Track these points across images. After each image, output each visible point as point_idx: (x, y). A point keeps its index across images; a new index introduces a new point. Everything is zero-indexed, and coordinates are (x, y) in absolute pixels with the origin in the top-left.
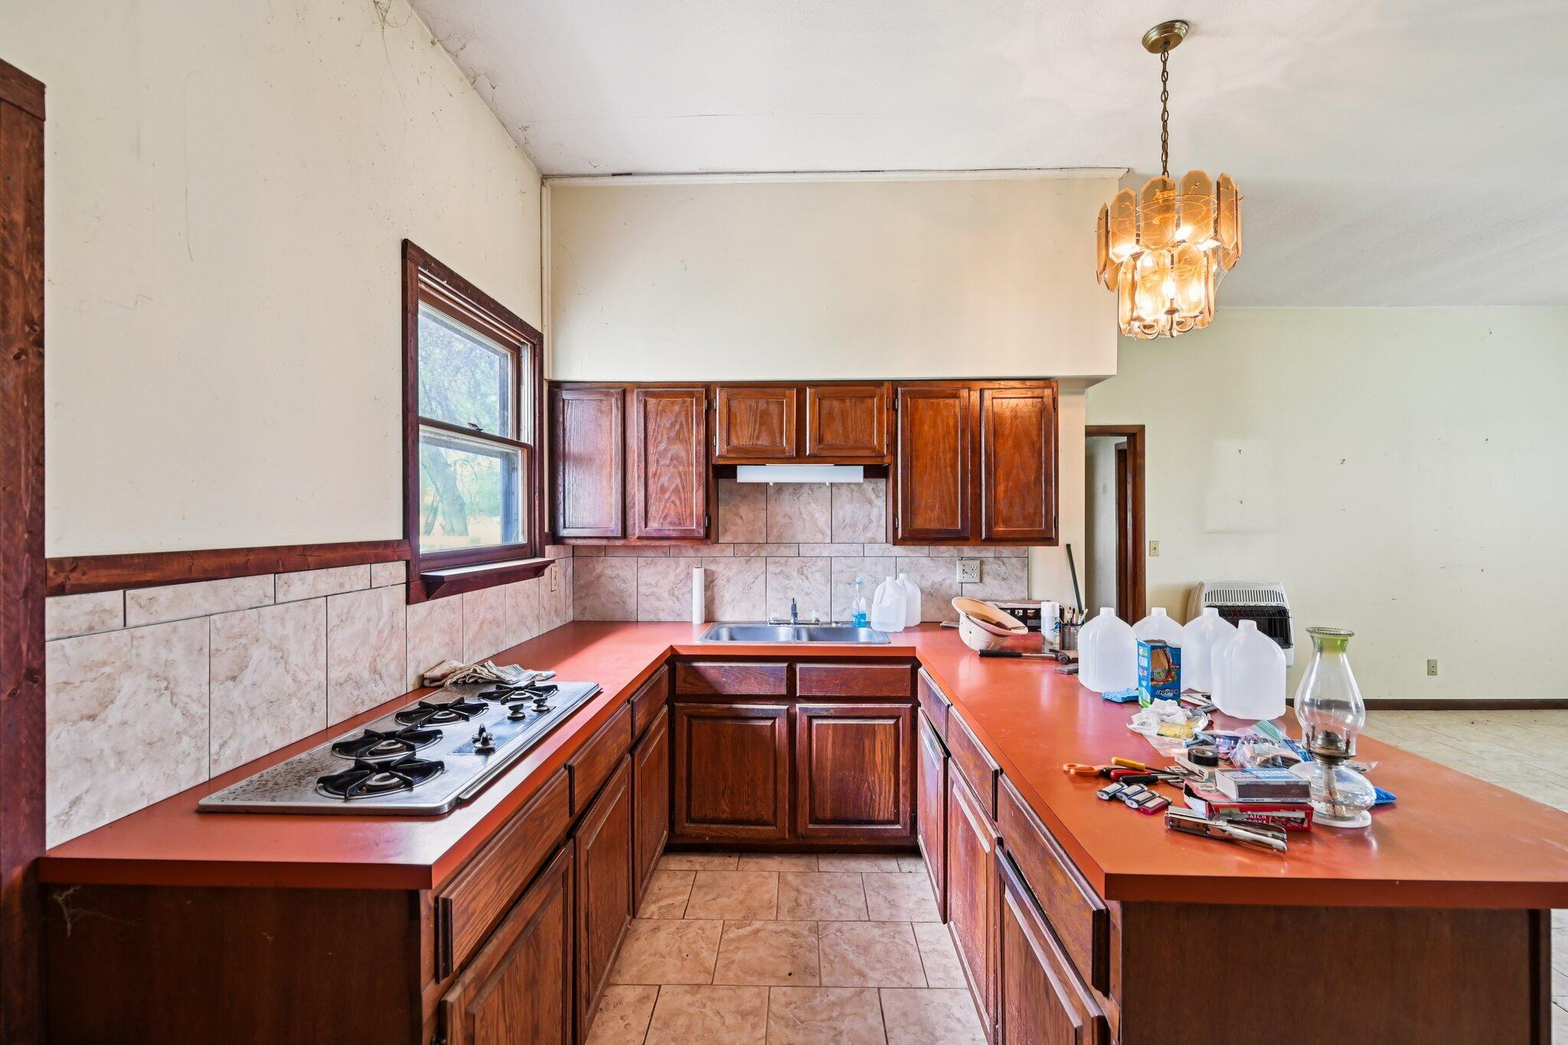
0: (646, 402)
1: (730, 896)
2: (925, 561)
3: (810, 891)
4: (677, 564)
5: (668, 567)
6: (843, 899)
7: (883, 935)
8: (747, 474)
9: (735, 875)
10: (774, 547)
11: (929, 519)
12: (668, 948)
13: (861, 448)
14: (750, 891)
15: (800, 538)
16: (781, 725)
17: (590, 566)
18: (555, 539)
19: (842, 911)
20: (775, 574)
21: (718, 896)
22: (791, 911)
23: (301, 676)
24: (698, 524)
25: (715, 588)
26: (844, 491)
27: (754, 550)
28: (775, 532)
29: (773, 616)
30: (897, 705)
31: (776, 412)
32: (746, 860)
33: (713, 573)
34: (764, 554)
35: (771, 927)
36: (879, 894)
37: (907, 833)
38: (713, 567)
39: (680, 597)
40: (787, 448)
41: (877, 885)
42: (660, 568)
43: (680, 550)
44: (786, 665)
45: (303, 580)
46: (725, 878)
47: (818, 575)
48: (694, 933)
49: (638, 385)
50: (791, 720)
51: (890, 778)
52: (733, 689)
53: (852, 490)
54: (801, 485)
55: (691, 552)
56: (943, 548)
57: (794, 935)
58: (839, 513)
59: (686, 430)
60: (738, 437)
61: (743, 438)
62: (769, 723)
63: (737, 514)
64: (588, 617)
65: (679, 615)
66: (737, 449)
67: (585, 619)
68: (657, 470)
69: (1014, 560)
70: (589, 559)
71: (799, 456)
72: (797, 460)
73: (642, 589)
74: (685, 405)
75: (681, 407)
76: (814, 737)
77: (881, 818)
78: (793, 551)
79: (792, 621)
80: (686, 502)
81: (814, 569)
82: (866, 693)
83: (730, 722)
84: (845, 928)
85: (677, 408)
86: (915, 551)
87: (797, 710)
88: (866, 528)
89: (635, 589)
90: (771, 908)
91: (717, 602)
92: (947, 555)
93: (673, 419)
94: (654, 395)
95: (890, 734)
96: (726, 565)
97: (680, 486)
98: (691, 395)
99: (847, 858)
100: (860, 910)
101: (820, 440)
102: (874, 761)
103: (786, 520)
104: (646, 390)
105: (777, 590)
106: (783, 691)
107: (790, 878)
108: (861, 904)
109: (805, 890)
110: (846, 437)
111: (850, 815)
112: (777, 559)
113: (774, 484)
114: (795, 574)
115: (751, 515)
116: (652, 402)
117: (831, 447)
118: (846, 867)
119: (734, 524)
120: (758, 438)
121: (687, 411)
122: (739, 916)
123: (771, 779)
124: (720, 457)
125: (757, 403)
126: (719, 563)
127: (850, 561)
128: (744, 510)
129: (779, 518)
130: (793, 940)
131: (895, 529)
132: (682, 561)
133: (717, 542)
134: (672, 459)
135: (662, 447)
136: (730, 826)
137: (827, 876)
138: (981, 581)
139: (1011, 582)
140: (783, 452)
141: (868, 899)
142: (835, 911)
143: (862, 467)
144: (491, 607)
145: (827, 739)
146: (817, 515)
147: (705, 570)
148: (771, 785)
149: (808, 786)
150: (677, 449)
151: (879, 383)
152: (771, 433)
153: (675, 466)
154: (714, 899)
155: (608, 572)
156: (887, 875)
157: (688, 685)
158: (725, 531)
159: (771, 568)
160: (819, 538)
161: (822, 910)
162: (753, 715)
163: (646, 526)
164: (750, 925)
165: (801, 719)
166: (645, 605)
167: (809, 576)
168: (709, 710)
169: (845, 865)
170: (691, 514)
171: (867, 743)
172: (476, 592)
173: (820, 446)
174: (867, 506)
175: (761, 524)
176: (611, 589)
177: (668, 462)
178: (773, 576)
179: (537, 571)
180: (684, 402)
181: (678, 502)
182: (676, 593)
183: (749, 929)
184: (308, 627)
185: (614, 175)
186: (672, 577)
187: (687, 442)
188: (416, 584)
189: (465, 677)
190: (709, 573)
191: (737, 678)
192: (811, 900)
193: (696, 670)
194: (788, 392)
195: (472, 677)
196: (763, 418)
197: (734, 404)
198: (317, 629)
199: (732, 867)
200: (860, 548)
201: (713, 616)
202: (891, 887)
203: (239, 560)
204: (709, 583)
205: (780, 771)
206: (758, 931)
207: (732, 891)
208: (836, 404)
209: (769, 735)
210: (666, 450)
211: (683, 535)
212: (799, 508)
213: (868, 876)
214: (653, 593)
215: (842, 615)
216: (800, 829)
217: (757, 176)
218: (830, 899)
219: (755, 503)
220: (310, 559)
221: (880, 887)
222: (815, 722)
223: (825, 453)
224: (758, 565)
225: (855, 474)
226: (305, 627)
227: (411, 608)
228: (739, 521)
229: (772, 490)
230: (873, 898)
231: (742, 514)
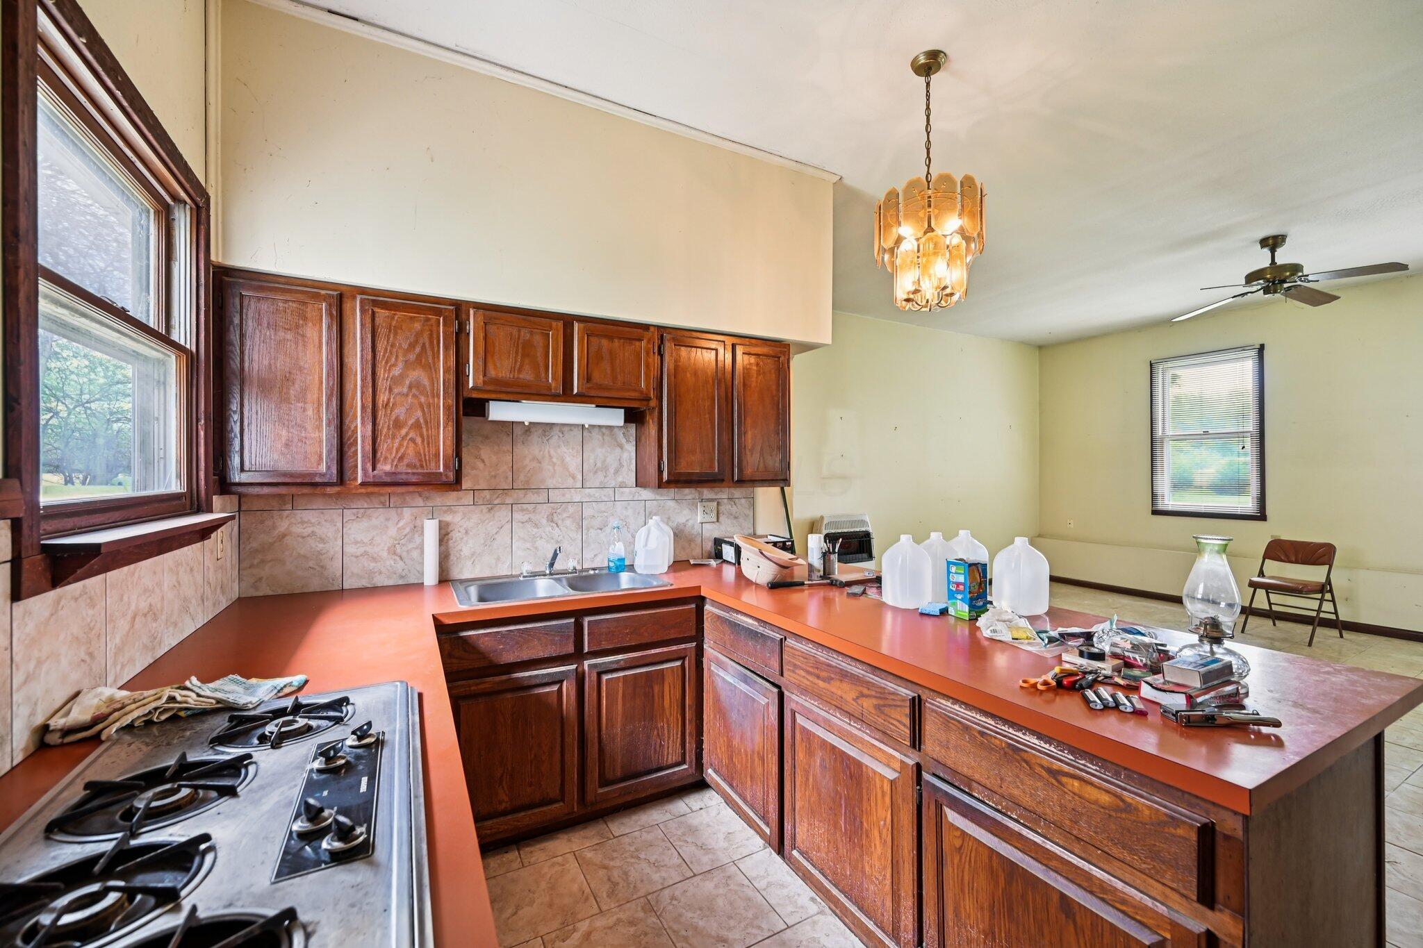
0: (373, 313)
1: (532, 903)
2: (672, 504)
3: (617, 863)
4: (400, 516)
5: (387, 520)
6: (656, 860)
7: (716, 887)
8: (499, 411)
9: (523, 873)
10: (521, 493)
11: (692, 463)
13: (629, 390)
14: (552, 888)
15: (550, 483)
16: (568, 688)
17: (269, 523)
19: (663, 874)
20: (523, 523)
21: (518, 908)
22: (612, 894)
24: (445, 466)
25: (451, 542)
26: (595, 433)
27: (498, 497)
28: (522, 477)
29: (526, 568)
30: (683, 646)
31: (541, 344)
32: (528, 849)
33: (448, 524)
34: (509, 501)
35: (600, 922)
36: (687, 842)
37: (693, 770)
38: (449, 518)
39: (404, 555)
40: (553, 385)
41: (679, 833)
42: (375, 522)
43: (405, 500)
44: (573, 620)
46: (513, 881)
47: (568, 522)
49: (363, 291)
50: (580, 679)
51: (678, 720)
52: (510, 657)
53: (603, 434)
54: (551, 425)
55: (420, 501)
56: (687, 491)
57: (632, 923)
58: (590, 458)
59: (430, 353)
60: (495, 368)
61: (502, 369)
62: (555, 688)
63: (478, 457)
64: (265, 590)
65: (401, 577)
66: (496, 381)
67: (260, 593)
68: (389, 399)
69: (743, 501)
70: (265, 514)
71: (566, 395)
72: (563, 399)
73: (348, 549)
74: (429, 323)
75: (423, 325)
76: (604, 694)
77: (670, 762)
78: (542, 497)
79: (548, 572)
80: (431, 441)
81: (565, 515)
82: (655, 639)
83: (509, 696)
84: (677, 893)
85: (417, 326)
86: (662, 495)
87: (586, 668)
88: (617, 472)
89: (339, 549)
90: (587, 899)
91: (452, 557)
92: (690, 497)
93: (412, 339)
94: (385, 306)
95: (678, 675)
96: (464, 514)
97: (422, 421)
98: (438, 312)
99: (634, 813)
100: (679, 866)
101: (589, 379)
102: (663, 707)
103: (535, 464)
104: (374, 298)
105: (523, 539)
106: (570, 649)
107: (589, 855)
108: (677, 860)
109: (612, 863)
110: (615, 378)
111: (640, 768)
112: (525, 506)
113: (530, 423)
114: (544, 521)
115: (494, 458)
116: (382, 313)
117: (600, 387)
118: (639, 823)
119: (474, 468)
120: (520, 371)
121: (431, 331)
122: (556, 924)
123: (558, 749)
124: (474, 388)
125: (519, 331)
126: (455, 512)
127: (602, 506)
128: (486, 452)
129: (527, 462)
130: (632, 930)
131: (660, 472)
132: (407, 513)
134: (410, 387)
135: (396, 371)
136: (509, 817)
137: (626, 840)
138: (718, 521)
139: (741, 520)
140: (549, 388)
141: (680, 851)
142: (656, 877)
143: (623, 410)
144: (146, 590)
145: (617, 693)
146: (568, 459)
147: (440, 521)
148: (557, 756)
149: (597, 748)
150: (417, 374)
151: (646, 327)
152: (535, 366)
153: (415, 396)
154: (515, 913)
155: (297, 529)
156: (682, 818)
157: (454, 661)
159: (516, 516)
160: (570, 482)
161: (642, 881)
162: (538, 681)
163: (374, 469)
164: (575, 930)
165: (590, 677)
166: (353, 567)
167: (560, 522)
168: (482, 686)
169: (636, 822)
170: (437, 455)
171: (656, 689)
172: (125, 569)
173: (589, 385)
174: (618, 450)
175: (505, 468)
176: (302, 552)
177: (405, 390)
178: (521, 525)
179: (205, 533)
180: (428, 320)
181: (419, 440)
182: (398, 551)
183: (577, 936)
185: (330, 11)
186: (392, 531)
187: (431, 368)
188: (34, 564)
189: (150, 712)
190: (444, 524)
191: (517, 643)
192: (626, 873)
193: (464, 639)
194: (554, 324)
195: (166, 710)
196: (526, 350)
197: (492, 329)
199: (516, 865)
200: (611, 492)
201: (448, 574)
202: (693, 830)
204: (444, 536)
205: (568, 740)
206: (588, 935)
207: (531, 895)
208: (604, 342)
209: (555, 701)
210: (402, 376)
211: (426, 479)
212: (549, 452)
213: (666, 826)
214: (366, 553)
215: (595, 559)
216: (590, 797)
217: (525, 78)
218: (644, 865)
219: (499, 446)
222: (605, 677)
223: (593, 393)
224: (503, 514)
225: (615, 417)
227: (20, 606)
228: (480, 465)
229: (518, 431)
230: (684, 848)
231: (483, 457)
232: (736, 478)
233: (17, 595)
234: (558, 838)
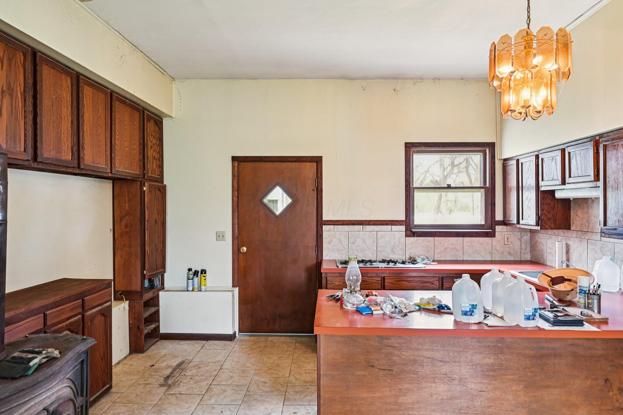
0: (522, 164)
5: (555, 240)
10: (591, 234)
11: (615, 221)
17: (534, 237)
18: (505, 223)
20: (591, 250)
23: (369, 247)
25: (570, 254)
27: (583, 235)
28: (591, 226)
33: (569, 245)
34: (587, 238)
38: (569, 242)
42: (553, 240)
45: (370, 228)
55: (562, 234)
63: (577, 215)
64: (533, 260)
70: (534, 233)
73: (548, 250)
78: (598, 237)
89: (546, 249)
96: (575, 242)
101: (570, 175)
112: (591, 241)
114: (599, 251)
115: (582, 216)
119: (576, 220)
124: (541, 186)
126: (571, 240)
132: (559, 238)
133: (570, 229)
147: (566, 243)
155: (539, 240)
158: (573, 224)
159: (589, 246)
163: (523, 219)
166: (549, 258)
167: (605, 253)
173: (570, 178)
175: (585, 221)
176: (539, 248)
188: (409, 232)
198: (374, 238)
203: (354, 222)
204: (568, 250)
214: (551, 252)
220: (371, 223)
224: (585, 244)
226: (371, 237)
227: (407, 238)
228: (578, 219)
229: (590, 202)
231: (579, 215)
233: (406, 236)
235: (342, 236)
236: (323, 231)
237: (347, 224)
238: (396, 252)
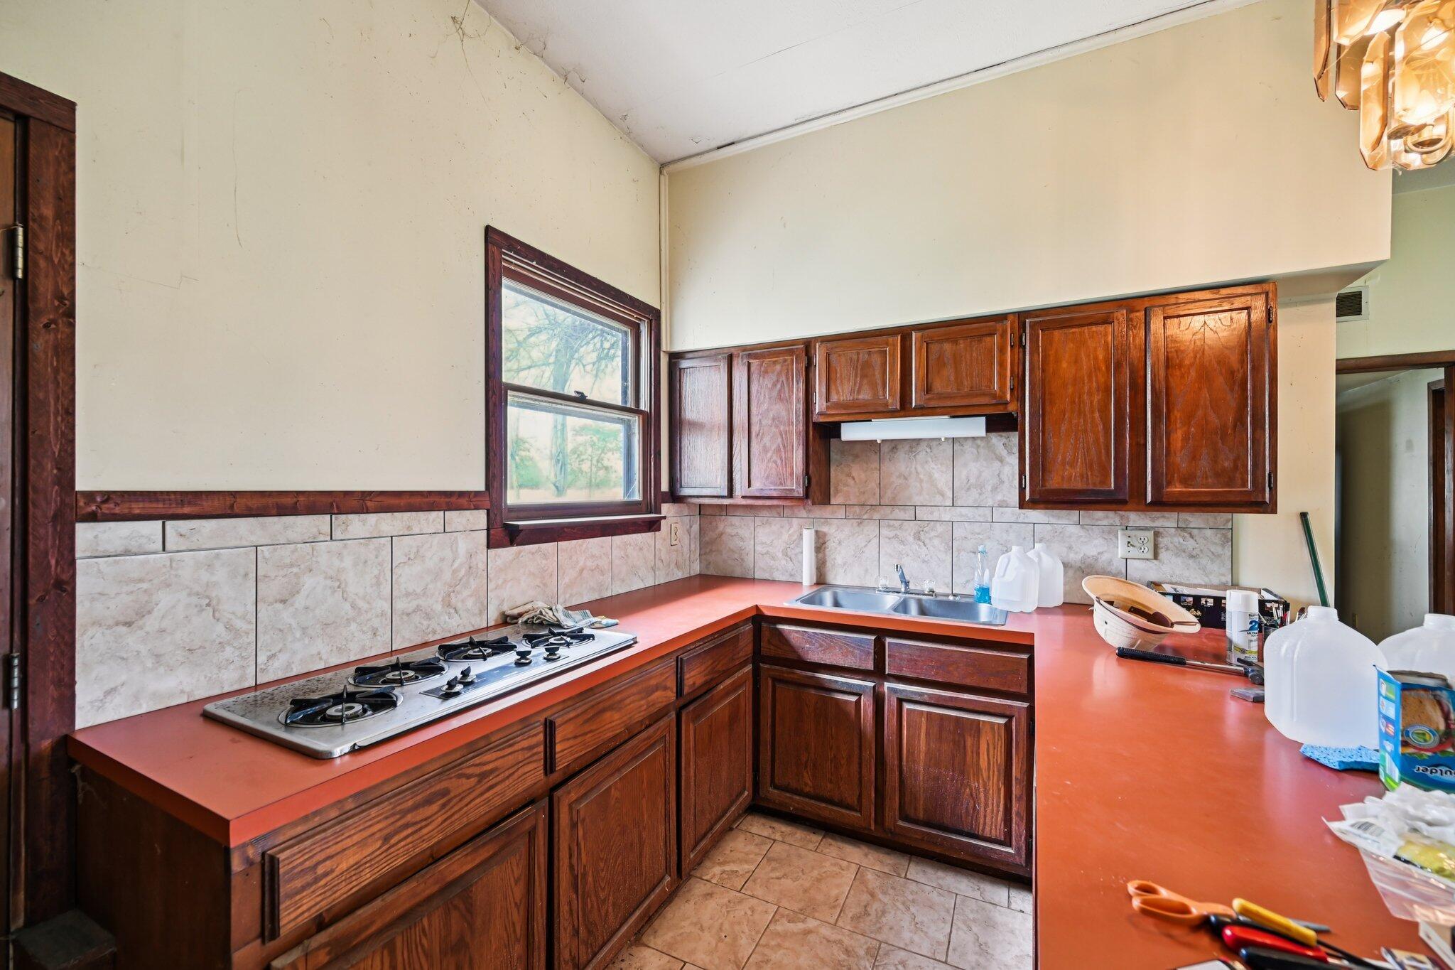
0: (749, 364)
1: (796, 879)
2: (1074, 530)
3: (886, 899)
4: (791, 525)
5: (782, 527)
6: (922, 923)
8: (851, 432)
9: (811, 856)
10: (888, 510)
11: (1065, 476)
12: (711, 922)
13: (977, 395)
14: (819, 880)
15: (917, 500)
16: (867, 704)
17: (714, 524)
18: (674, 497)
19: (916, 938)
20: (889, 539)
21: (785, 876)
22: (857, 918)
23: (361, 604)
24: (798, 483)
25: (827, 550)
26: (968, 447)
27: (866, 512)
28: (889, 494)
29: (882, 582)
30: (1009, 702)
31: (879, 363)
32: (830, 841)
33: (825, 535)
34: (877, 516)
35: (826, 931)
36: (970, 929)
37: (1022, 860)
38: (824, 529)
39: (793, 557)
40: (890, 401)
41: (971, 916)
42: (775, 528)
43: (793, 511)
44: (873, 637)
45: (364, 523)
46: (800, 856)
47: (936, 542)
48: (743, 913)
49: (744, 348)
50: (878, 700)
51: (999, 790)
52: (815, 656)
53: (978, 446)
54: (918, 441)
55: (803, 513)
56: (1100, 514)
57: (847, 952)
58: (961, 474)
59: (786, 389)
60: (838, 393)
61: (843, 393)
62: (854, 699)
63: (849, 475)
64: (711, 572)
65: (791, 575)
66: (838, 405)
67: (709, 573)
68: (759, 431)
69: (1209, 533)
70: (712, 517)
71: (905, 409)
72: (902, 413)
73: (758, 548)
74: (786, 363)
75: (782, 366)
76: (905, 723)
77: (987, 834)
78: (909, 514)
79: (903, 590)
80: (787, 462)
81: (933, 534)
82: (968, 682)
83: (813, 692)
84: (911, 963)
85: (778, 367)
86: (1059, 518)
87: (886, 690)
88: (995, 489)
89: (752, 547)
90: (834, 907)
91: (829, 564)
92: (1105, 522)
93: (775, 378)
94: (756, 357)
95: (999, 735)
96: (838, 527)
97: (781, 445)
98: (791, 352)
99: (945, 870)
100: (938, 943)
101: (928, 390)
102: (978, 764)
103: (901, 481)
104: (750, 352)
105: (890, 555)
106: (870, 666)
107: (870, 876)
108: (942, 937)
109: (881, 896)
110: (959, 384)
111: (947, 821)
112: (892, 523)
113: (883, 441)
114: (911, 539)
115: (863, 476)
116: (755, 363)
117: (941, 397)
118: (940, 882)
119: (846, 485)
120: (859, 392)
121: (787, 369)
122: (796, 907)
123: (856, 760)
124: (821, 414)
125: (858, 354)
126: (831, 524)
127: (976, 527)
128: (856, 471)
129: (893, 478)
130: (843, 957)
131: (1022, 490)
132: (795, 522)
133: (829, 503)
134: (774, 419)
135: (765, 406)
136: (813, 802)
137: (913, 886)
138: (1156, 556)
139: (1204, 561)
140: (886, 405)
141: (954, 931)
142: (907, 935)
143: (984, 418)
144: (594, 556)
145: (920, 728)
146: (936, 475)
147: (817, 532)
148: (855, 767)
149: (897, 778)
150: (779, 409)
151: (1001, 317)
152: (873, 386)
153: (777, 427)
154: (778, 878)
155: (729, 530)
156: (991, 906)
157: (772, 647)
158: (837, 491)
159: (884, 532)
160: (938, 500)
161: (891, 929)
162: (838, 687)
163: (749, 486)
164: (803, 921)
165: (889, 701)
166: (761, 563)
167: (927, 541)
168: (792, 676)
169: (938, 878)
170: (792, 474)
171: (969, 742)
172: (574, 542)
173: (928, 396)
174: (997, 464)
175: (873, 485)
176: (732, 547)
177: (770, 422)
178: (887, 540)
179: (653, 526)
180: (785, 361)
181: (779, 462)
182: (789, 553)
183: (801, 926)
184: (369, 563)
185: (719, 147)
186: (785, 537)
187: (789, 401)
188: (497, 531)
189: (533, 618)
190: (821, 534)
191: (821, 646)
192: (884, 912)
193: (780, 633)
194: (891, 339)
195: (539, 618)
196: (864, 371)
197: (833, 358)
198: (380, 564)
199: (811, 846)
200: (988, 511)
201: (824, 579)
202: (989, 924)
203: (289, 501)
204: (820, 545)
205: (866, 755)
206: (808, 932)
207: (801, 874)
208: (947, 347)
209: (853, 712)
210: (768, 410)
211: (783, 495)
212: (915, 468)
213: (963, 902)
214: (768, 553)
215: (965, 587)
216: (888, 822)
217: (856, 111)
218: (907, 917)
219: (867, 464)
220: (369, 504)
221: (974, 920)
222: (906, 706)
223: (933, 404)
224: (871, 528)
225: (977, 427)
226: (366, 562)
227: (492, 552)
228: (851, 482)
229: (885, 449)
230: (960, 933)
231: (854, 474)
232: (1149, 500)
233: (489, 547)
234: (859, 847)
235: (221, 575)
236: (77, 555)
237: (248, 508)
238: (459, 605)
